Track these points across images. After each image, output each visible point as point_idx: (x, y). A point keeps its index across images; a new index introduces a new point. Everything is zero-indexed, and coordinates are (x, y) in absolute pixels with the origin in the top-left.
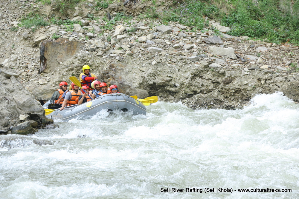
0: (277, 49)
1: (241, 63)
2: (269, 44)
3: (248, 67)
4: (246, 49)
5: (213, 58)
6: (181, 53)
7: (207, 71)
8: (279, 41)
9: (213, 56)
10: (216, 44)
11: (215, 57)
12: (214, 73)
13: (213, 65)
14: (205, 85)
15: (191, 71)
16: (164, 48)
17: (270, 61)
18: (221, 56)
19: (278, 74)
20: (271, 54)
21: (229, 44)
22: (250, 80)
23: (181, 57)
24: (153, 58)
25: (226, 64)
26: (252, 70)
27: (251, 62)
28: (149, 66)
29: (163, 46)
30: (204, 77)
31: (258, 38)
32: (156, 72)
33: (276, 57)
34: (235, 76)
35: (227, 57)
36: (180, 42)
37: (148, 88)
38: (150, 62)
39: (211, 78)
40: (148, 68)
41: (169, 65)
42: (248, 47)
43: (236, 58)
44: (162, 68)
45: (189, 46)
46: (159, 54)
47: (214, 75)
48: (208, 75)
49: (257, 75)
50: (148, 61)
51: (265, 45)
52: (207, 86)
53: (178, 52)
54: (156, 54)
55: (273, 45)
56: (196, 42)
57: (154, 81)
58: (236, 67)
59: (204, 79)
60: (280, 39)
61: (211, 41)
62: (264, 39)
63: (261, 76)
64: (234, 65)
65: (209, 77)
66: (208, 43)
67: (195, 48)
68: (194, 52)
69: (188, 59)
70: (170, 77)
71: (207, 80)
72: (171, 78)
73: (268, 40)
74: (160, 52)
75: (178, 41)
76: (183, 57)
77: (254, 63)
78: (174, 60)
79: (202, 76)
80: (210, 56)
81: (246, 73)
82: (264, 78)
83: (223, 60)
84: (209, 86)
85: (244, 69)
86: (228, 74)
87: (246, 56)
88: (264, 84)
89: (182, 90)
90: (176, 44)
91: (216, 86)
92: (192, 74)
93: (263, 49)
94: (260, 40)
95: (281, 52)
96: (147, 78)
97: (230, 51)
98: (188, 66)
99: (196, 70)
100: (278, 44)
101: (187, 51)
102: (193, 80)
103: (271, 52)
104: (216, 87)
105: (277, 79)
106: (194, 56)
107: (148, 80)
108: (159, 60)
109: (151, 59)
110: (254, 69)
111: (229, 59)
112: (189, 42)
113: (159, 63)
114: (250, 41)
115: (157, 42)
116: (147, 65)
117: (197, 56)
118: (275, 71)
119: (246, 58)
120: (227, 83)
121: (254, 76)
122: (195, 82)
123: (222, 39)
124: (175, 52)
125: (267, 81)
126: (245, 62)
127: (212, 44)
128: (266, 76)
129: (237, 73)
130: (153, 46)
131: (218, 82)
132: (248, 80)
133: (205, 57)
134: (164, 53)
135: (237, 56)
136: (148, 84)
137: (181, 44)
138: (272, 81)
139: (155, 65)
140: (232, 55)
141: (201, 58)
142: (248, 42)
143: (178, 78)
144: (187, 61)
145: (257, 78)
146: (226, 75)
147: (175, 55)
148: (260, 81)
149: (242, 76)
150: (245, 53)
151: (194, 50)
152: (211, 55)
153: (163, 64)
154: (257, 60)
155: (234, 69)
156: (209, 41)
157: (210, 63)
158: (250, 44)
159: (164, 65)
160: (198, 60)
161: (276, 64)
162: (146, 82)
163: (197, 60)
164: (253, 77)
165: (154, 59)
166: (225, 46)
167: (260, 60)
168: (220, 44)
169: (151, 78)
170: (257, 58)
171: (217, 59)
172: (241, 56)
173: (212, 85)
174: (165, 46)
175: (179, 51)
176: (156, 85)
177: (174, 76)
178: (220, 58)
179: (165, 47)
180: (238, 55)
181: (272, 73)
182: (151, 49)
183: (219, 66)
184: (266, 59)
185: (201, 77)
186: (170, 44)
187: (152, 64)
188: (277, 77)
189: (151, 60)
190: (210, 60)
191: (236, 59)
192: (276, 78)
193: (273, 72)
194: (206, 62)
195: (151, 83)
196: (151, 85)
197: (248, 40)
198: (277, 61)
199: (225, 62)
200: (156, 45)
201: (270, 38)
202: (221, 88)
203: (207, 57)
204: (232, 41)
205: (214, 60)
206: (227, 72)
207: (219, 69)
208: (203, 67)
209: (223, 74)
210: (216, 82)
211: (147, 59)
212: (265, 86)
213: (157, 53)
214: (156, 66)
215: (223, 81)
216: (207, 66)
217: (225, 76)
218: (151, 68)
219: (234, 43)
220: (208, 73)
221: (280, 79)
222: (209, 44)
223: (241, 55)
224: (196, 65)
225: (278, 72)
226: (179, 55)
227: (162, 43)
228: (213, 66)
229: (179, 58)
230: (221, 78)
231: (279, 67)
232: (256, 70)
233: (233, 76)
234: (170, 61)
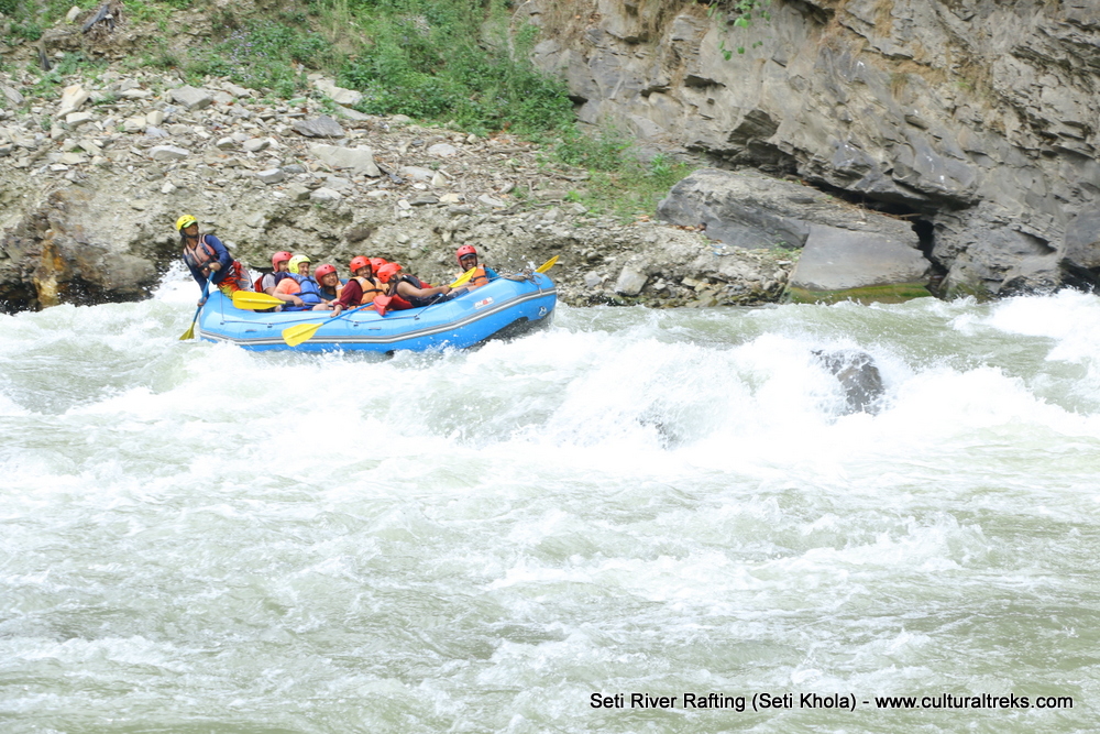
0: (478, 151)
1: (391, 189)
2: (458, 137)
3: (409, 199)
4: (403, 150)
5: (320, 174)
6: (237, 160)
7: (307, 208)
8: (483, 128)
9: (319, 169)
10: (326, 137)
11: (326, 171)
12: (324, 214)
13: (322, 193)
14: (302, 245)
15: (265, 209)
16: (194, 148)
17: (463, 182)
18: (339, 170)
19: (482, 217)
20: (466, 164)
21: (359, 135)
22: (414, 233)
23: (239, 172)
24: (165, 175)
25: (354, 190)
26: (419, 205)
27: (417, 186)
28: (156, 196)
29: (189, 142)
30: (298, 224)
31: (433, 119)
32: (174, 212)
33: (476, 171)
34: (377, 223)
35: (356, 171)
36: (233, 131)
37: (153, 254)
38: (158, 186)
39: (316, 227)
40: (152, 201)
41: (209, 194)
42: (409, 144)
43: (379, 173)
44: (188, 202)
45: (258, 143)
46: (180, 165)
47: (325, 220)
48: (309, 219)
49: (431, 219)
50: (152, 183)
51: (450, 138)
52: (307, 246)
53: (230, 159)
54: (173, 163)
55: (469, 139)
56: (276, 133)
57: (168, 234)
58: (380, 199)
59: (299, 228)
60: (486, 123)
61: (313, 130)
62: (447, 121)
63: (441, 221)
64: (375, 193)
65: (312, 225)
66: (307, 134)
67: (273, 149)
68: (271, 160)
69: (256, 179)
70: (210, 224)
71: (305, 231)
72: (213, 228)
73: (457, 126)
74: (181, 158)
75: (229, 130)
76: (244, 172)
77: (424, 187)
78: (219, 181)
79: (294, 223)
80: (311, 169)
81: (404, 214)
82: (449, 227)
83: (344, 180)
84: (313, 247)
85: (400, 203)
86: (360, 216)
87: (403, 168)
88: (448, 243)
89: (243, 257)
90: (224, 137)
91: (328, 247)
92: (266, 217)
93: (443, 150)
94: (436, 126)
95: (489, 159)
96: (151, 227)
97: (361, 154)
98: (258, 197)
99: (277, 207)
100: (480, 137)
101: (254, 156)
102: (270, 232)
103: (465, 157)
104: (330, 248)
105: (479, 229)
106: (271, 171)
107: (152, 232)
108: (180, 182)
109: (159, 178)
110: (425, 204)
111: (362, 177)
112: (257, 131)
113: (180, 188)
114: (412, 128)
115: (175, 132)
116: (149, 193)
117: (278, 170)
118: (475, 210)
119: (403, 174)
120: (357, 239)
121: (423, 220)
122: (274, 236)
123: (342, 124)
124: (222, 159)
125: (456, 235)
126: (400, 184)
127: (317, 136)
128: (455, 223)
129: (383, 213)
130: (164, 142)
131: (334, 238)
132: (411, 231)
133: (300, 172)
134: (193, 162)
135: (380, 169)
136: (155, 243)
137: (237, 136)
138: (469, 235)
139: (172, 193)
140: (369, 167)
141: (289, 175)
142: (409, 132)
143: (231, 227)
144: (254, 182)
145: (432, 227)
146: (355, 218)
147: (222, 166)
148: (440, 233)
149: (394, 221)
150: (400, 162)
151: (271, 153)
152: (315, 166)
153: (191, 191)
154: (431, 178)
155: (373, 203)
156: (309, 131)
157: (313, 187)
158: (414, 137)
159: (193, 193)
160: (282, 180)
161: (479, 189)
162: (149, 238)
163: (280, 179)
164: (421, 224)
165: (168, 177)
166: (350, 141)
167: (437, 179)
168: (336, 137)
169: (161, 227)
170: (430, 173)
171: (330, 177)
172: (391, 168)
173: (320, 244)
174: (194, 143)
175: (232, 155)
176: (173, 245)
177: (222, 222)
178: (337, 173)
179: (196, 146)
180: (384, 165)
181: (469, 213)
182: (159, 152)
183: (337, 195)
184: (454, 177)
185: (291, 224)
186: (209, 139)
187: (164, 191)
188: (480, 223)
189: (161, 181)
190: (313, 180)
191: (378, 177)
192: (479, 227)
193: (471, 211)
194: (304, 184)
195: (162, 239)
196: (161, 245)
197: (408, 124)
198: (479, 181)
199: (351, 186)
200: (171, 141)
201: (461, 121)
202: (343, 254)
203: (305, 172)
204: (366, 128)
205: (324, 179)
206: (355, 212)
207: (335, 205)
208: (295, 198)
209: (348, 217)
210: (329, 238)
211: (150, 177)
212: (451, 246)
213: (174, 161)
214: (173, 197)
215: (346, 236)
216: (305, 197)
217: (351, 221)
218: (161, 202)
219: (371, 134)
220: (309, 213)
221: (488, 228)
222: (310, 138)
223: (390, 165)
224: (277, 194)
225: (484, 211)
226: (233, 167)
227: (186, 134)
228: (321, 196)
229: (232, 174)
230: (341, 226)
231: (484, 198)
232: (428, 205)
233: (371, 221)
234: (210, 182)
